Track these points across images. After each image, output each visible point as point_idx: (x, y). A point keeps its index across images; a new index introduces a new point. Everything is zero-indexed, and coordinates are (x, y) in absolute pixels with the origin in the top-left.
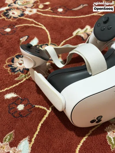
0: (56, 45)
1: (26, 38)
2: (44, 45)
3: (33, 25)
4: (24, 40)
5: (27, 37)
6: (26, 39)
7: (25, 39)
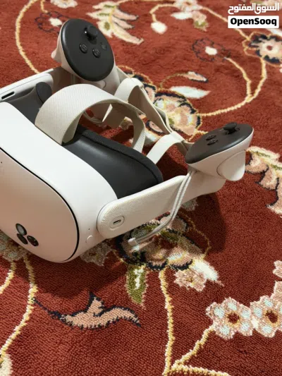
0: (201, 125)
1: (198, 79)
2: (191, 107)
3: (249, 82)
4: (191, 78)
5: (205, 80)
6: (195, 81)
7: (195, 79)
